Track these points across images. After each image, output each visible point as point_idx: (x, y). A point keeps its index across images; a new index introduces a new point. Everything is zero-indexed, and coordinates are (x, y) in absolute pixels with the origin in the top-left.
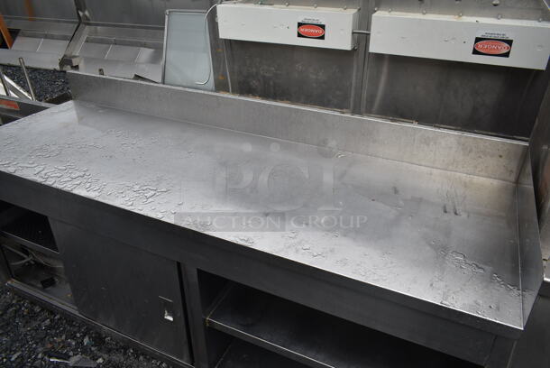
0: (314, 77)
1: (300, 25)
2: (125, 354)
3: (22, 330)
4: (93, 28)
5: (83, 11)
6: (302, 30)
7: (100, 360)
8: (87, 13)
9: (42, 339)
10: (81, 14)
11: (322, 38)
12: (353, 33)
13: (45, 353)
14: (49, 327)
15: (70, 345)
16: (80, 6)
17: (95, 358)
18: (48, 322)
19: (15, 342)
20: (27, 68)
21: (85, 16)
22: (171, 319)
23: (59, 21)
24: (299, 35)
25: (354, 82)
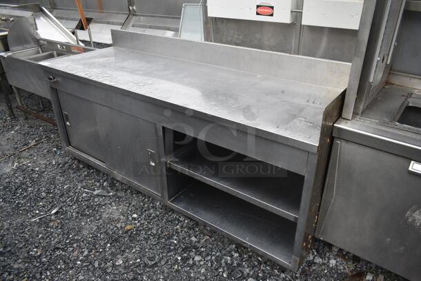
0: (267, 43)
1: (258, 6)
2: (125, 192)
3: (72, 176)
4: (138, 17)
5: (132, 7)
6: (260, 10)
7: (111, 194)
8: (134, 8)
9: (82, 181)
10: (131, 8)
11: (272, 15)
12: (292, 12)
13: (82, 187)
14: (86, 176)
15: (96, 185)
16: (131, 3)
17: (109, 192)
18: (86, 173)
19: (67, 180)
20: (94, 42)
21: (133, 9)
22: (153, 164)
23: (118, 13)
24: (257, 14)
25: (293, 46)
